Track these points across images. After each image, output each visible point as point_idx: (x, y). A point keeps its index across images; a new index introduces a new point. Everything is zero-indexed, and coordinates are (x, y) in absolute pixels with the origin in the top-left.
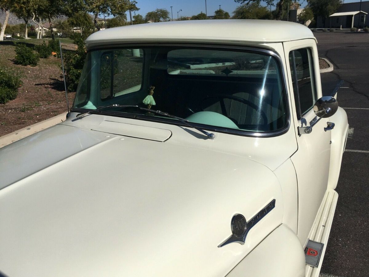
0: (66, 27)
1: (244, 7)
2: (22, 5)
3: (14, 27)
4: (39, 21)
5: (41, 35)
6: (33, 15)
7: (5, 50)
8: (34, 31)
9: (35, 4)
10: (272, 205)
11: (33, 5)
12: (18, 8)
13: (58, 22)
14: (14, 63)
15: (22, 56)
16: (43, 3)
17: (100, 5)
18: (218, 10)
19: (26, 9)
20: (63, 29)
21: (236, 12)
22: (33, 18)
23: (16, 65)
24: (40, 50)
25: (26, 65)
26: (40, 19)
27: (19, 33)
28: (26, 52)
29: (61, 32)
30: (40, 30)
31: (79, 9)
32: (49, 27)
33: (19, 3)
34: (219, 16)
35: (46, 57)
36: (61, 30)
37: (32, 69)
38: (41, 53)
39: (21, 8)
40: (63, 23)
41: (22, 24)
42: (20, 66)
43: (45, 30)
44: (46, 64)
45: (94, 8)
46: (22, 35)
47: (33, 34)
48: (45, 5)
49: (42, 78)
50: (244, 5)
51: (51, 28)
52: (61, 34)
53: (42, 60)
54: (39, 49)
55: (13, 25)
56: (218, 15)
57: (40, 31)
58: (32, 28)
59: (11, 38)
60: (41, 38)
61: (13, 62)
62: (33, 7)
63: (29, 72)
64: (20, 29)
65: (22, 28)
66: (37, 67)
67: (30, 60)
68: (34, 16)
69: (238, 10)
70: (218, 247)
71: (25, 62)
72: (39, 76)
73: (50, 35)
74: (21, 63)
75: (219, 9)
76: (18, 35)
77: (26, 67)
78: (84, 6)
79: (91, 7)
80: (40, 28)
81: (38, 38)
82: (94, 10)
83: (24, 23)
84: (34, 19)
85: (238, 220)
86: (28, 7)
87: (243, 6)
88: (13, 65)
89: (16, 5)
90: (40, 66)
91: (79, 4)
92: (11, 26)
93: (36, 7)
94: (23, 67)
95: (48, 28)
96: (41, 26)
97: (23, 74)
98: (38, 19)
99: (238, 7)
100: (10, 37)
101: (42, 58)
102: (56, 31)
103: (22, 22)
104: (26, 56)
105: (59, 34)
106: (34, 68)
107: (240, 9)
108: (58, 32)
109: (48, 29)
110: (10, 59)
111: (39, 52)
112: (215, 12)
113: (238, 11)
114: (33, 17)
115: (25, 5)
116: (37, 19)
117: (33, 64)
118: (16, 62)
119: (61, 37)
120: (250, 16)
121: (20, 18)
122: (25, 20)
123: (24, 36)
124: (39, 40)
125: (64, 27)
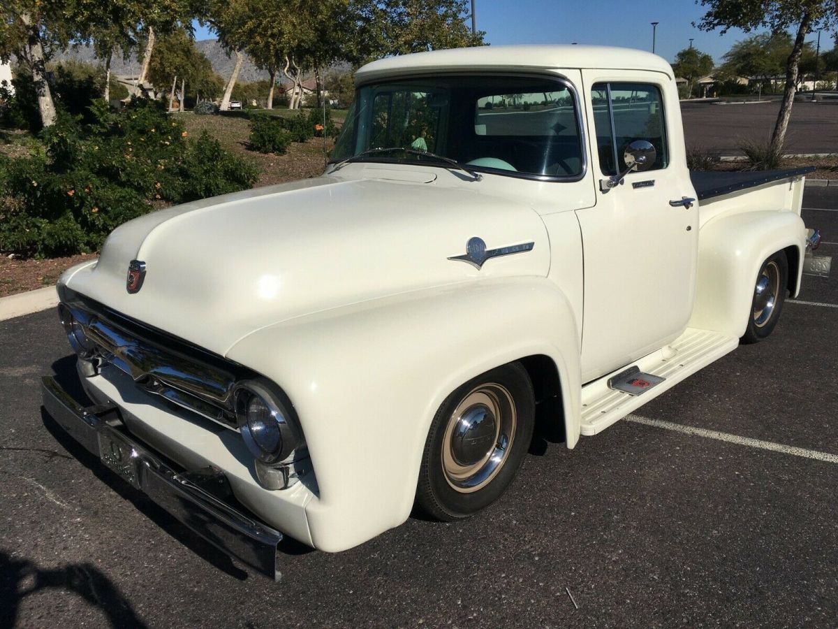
0: (347, 88)
1: (754, 43)
2: (270, 40)
3: (248, 86)
4: (294, 74)
5: (298, 102)
6: (286, 61)
7: (232, 125)
8: (284, 95)
9: (292, 38)
10: (529, 247)
11: (289, 39)
12: (262, 45)
13: (332, 78)
14: (246, 149)
15: (262, 136)
16: (308, 36)
17: (413, 40)
18: (684, 51)
19: (275, 48)
20: (341, 92)
21: (732, 55)
22: (286, 69)
23: (249, 151)
24: (294, 127)
25: (266, 152)
26: (299, 71)
27: (256, 99)
28: (269, 128)
29: (336, 98)
30: (297, 94)
31: (372, 49)
32: (314, 86)
33: (265, 35)
34: (687, 64)
35: (302, 141)
36: (337, 94)
37: (276, 159)
38: (295, 131)
39: (267, 45)
40: (341, 80)
41: (264, 82)
42: (256, 153)
43: (305, 93)
44: (302, 152)
45: (401, 46)
46: (262, 102)
47: (282, 102)
48: (310, 40)
49: (292, 176)
50: (753, 39)
51: (317, 90)
52: (336, 101)
53: (296, 145)
54: (291, 125)
55: (246, 84)
56: (685, 62)
57: (296, 96)
58: (282, 90)
59: (239, 108)
60: (297, 108)
61: (244, 147)
62: (289, 43)
63: (272, 164)
64: (259, 90)
65: (263, 88)
66: (285, 157)
67: (275, 143)
68: (288, 64)
69: (737, 50)
70: (448, 258)
71: (265, 146)
72: (287, 172)
73: (315, 102)
74: (258, 149)
75: (687, 48)
76: (255, 104)
77: (266, 156)
78: (382, 42)
79: (395, 43)
80: (297, 90)
81: (292, 107)
82: (401, 49)
83: (267, 77)
84: (287, 71)
85: (475, 243)
86: (280, 43)
87: (751, 42)
88: (245, 151)
89: (258, 38)
90: (290, 155)
91: (373, 39)
92: (242, 84)
93: (294, 43)
94: (263, 155)
95: (311, 91)
96: (299, 85)
97: (261, 167)
98: (295, 69)
99: (737, 43)
100: (239, 106)
101: (297, 141)
102: (328, 97)
103: (264, 76)
104: (269, 136)
105: (331, 102)
106: (281, 157)
107: (743, 48)
108: (331, 98)
109: (311, 93)
110: (240, 140)
111: (291, 131)
112: (678, 54)
113: (738, 53)
114: (286, 65)
115: (274, 40)
116: (293, 70)
117: (280, 151)
118: (251, 147)
119: (335, 108)
120: (764, 64)
121: (261, 68)
122: (270, 71)
123: (266, 105)
124: (294, 111)
125: (343, 88)
